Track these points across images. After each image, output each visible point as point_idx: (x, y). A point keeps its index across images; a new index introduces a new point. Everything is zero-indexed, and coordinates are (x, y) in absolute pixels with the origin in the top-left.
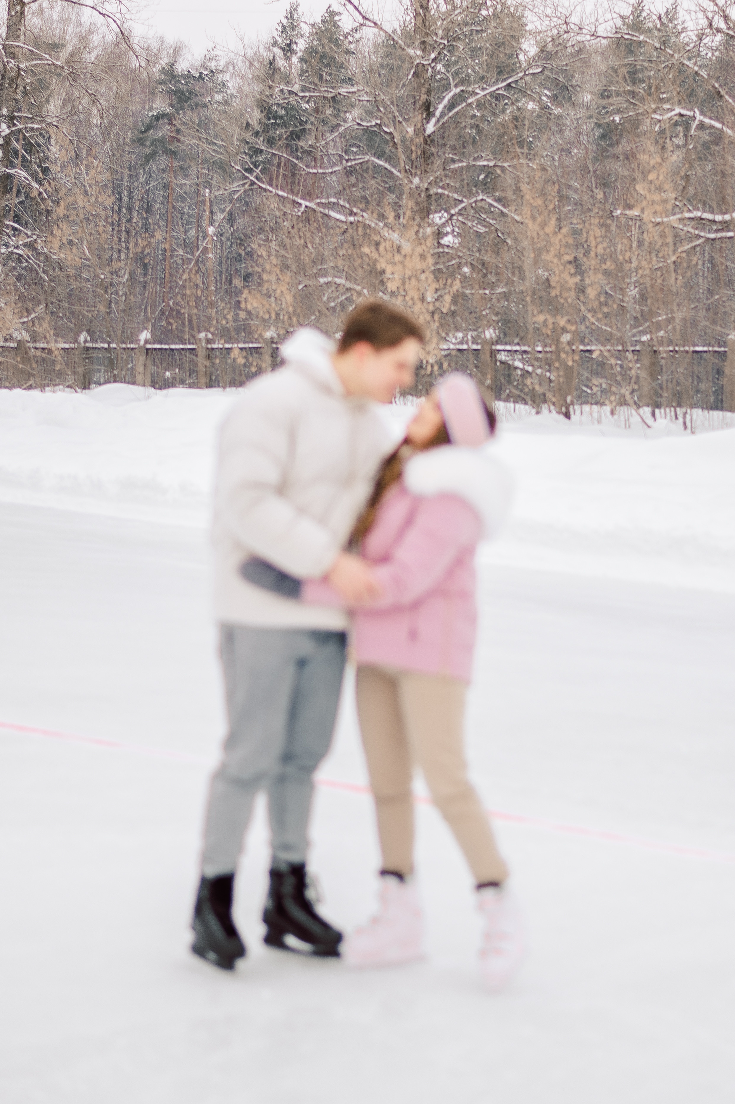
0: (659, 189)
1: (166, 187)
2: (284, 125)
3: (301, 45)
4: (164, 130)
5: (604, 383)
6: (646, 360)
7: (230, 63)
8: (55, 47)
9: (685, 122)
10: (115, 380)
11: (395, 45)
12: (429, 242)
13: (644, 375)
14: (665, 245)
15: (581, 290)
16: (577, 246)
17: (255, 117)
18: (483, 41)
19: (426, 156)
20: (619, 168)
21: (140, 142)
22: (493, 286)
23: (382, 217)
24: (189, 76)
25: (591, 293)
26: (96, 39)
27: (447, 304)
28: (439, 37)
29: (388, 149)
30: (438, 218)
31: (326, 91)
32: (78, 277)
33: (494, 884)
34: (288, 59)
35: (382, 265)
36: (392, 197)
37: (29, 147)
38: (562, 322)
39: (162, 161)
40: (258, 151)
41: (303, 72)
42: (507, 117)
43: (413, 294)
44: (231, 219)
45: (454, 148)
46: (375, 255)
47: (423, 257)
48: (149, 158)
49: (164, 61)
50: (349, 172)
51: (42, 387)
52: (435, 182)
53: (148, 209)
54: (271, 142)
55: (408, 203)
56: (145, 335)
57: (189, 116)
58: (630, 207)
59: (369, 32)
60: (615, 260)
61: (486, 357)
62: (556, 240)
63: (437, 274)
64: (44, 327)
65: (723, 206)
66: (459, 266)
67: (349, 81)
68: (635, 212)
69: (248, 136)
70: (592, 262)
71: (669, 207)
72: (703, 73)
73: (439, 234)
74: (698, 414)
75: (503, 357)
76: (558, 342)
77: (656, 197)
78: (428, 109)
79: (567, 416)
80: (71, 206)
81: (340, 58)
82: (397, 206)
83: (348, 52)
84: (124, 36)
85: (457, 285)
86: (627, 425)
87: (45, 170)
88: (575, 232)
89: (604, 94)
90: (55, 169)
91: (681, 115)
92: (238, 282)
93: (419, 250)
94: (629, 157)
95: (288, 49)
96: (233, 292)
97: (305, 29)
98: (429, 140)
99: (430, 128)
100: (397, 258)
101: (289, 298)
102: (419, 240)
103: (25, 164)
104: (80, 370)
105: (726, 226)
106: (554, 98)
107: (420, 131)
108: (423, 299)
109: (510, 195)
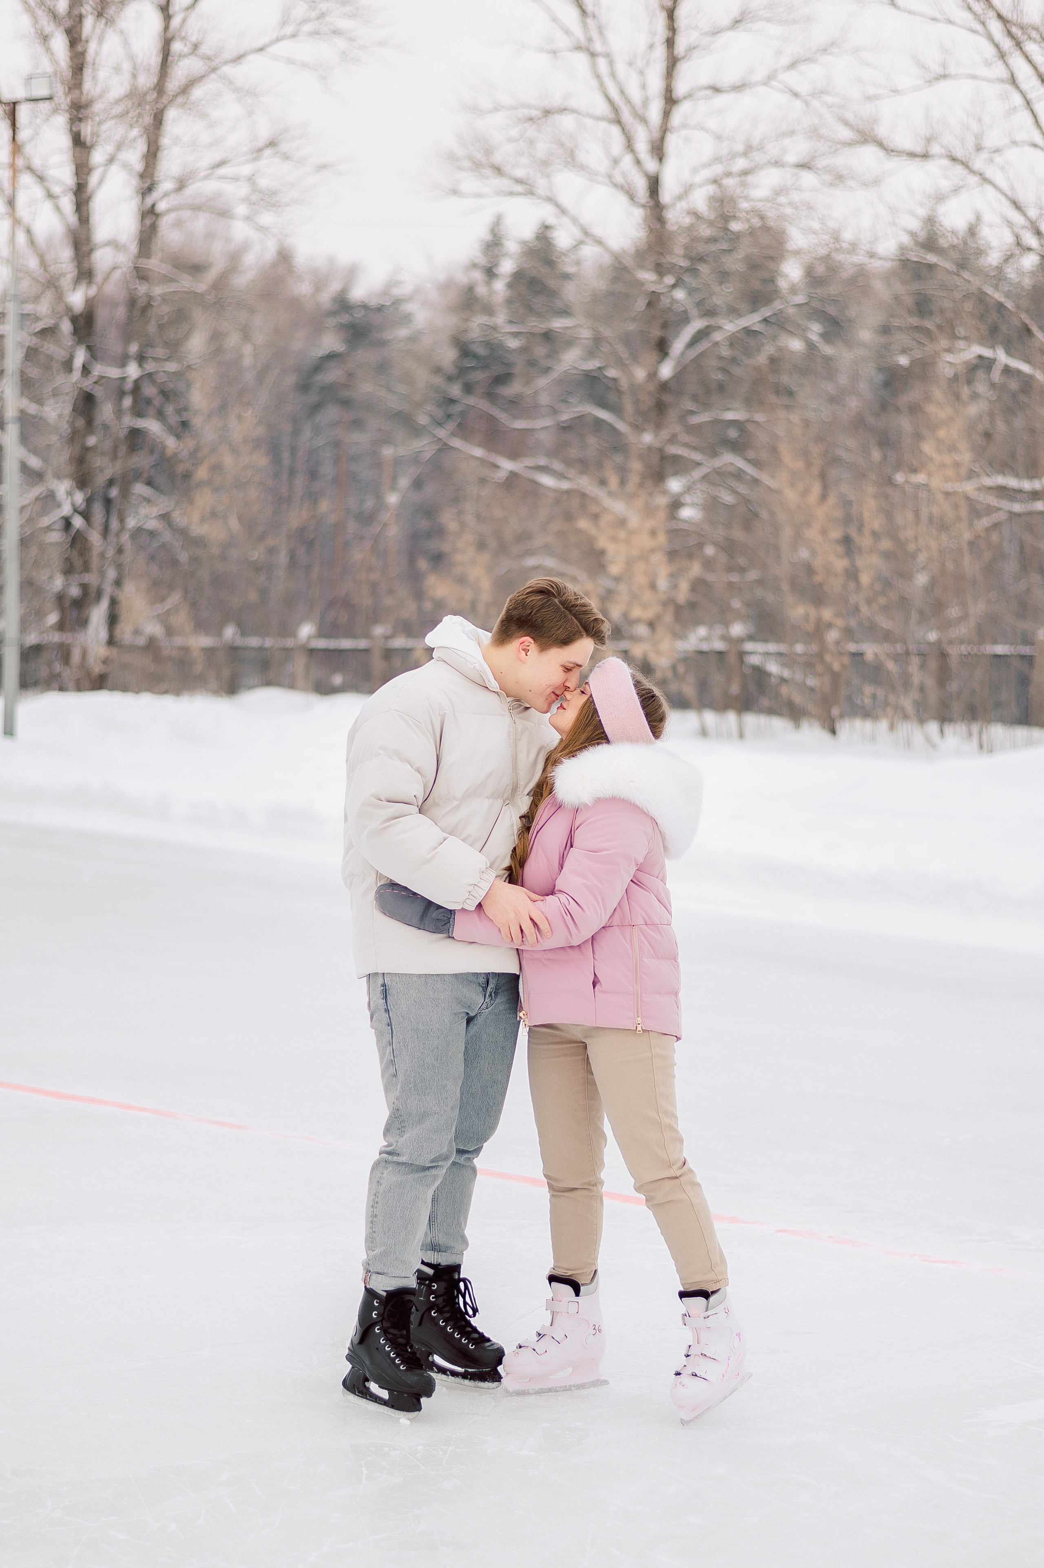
0: (952, 449)
1: (337, 444)
2: (486, 367)
3: (507, 267)
4: (333, 375)
5: (880, 693)
6: (933, 664)
7: (417, 291)
8: (196, 269)
9: (984, 364)
10: (268, 683)
11: (625, 269)
12: (662, 515)
13: (930, 682)
14: (959, 519)
15: (852, 574)
16: (848, 519)
17: (448, 356)
18: (734, 263)
19: (660, 408)
20: (905, 424)
21: (304, 387)
22: (742, 570)
23: (603, 482)
24: (365, 307)
25: (865, 579)
26: (250, 259)
27: (683, 593)
28: (677, 257)
29: (612, 397)
30: (675, 485)
31: (536, 325)
32: (223, 558)
33: (705, 1294)
34: (488, 283)
35: (602, 542)
36: (618, 458)
37: (166, 394)
38: (827, 614)
39: (331, 413)
40: (452, 401)
41: (509, 302)
42: (762, 359)
43: (640, 579)
44: (417, 484)
45: (695, 398)
46: (593, 531)
47: (653, 533)
48: (315, 408)
49: (335, 287)
50: (565, 428)
51: (178, 693)
52: (673, 440)
53: (313, 474)
54: (468, 389)
55: (636, 466)
56: (306, 630)
57: (365, 356)
58: (914, 471)
59: (589, 251)
60: (895, 539)
61: (732, 659)
62: (821, 512)
63: (672, 555)
64: (181, 619)
65: (1032, 471)
66: (701, 545)
67: (565, 312)
68: (920, 478)
69: (438, 380)
70: (865, 541)
71: (963, 471)
72: (1009, 305)
73: (676, 505)
74: (998, 732)
75: (755, 660)
76: (822, 642)
77: (947, 459)
78: (662, 347)
79: (833, 732)
80: (217, 468)
81: (552, 283)
82: (623, 472)
83: (566, 277)
84: (284, 257)
85: (696, 569)
86: (909, 744)
87: (185, 424)
88: (847, 504)
89: (886, 330)
90: (197, 421)
91: (980, 357)
92: (423, 564)
93: (649, 524)
94: (915, 409)
95: (490, 273)
96: (415, 578)
97: (512, 246)
98: (664, 387)
99: (666, 371)
100: (622, 534)
101: (486, 584)
102: (649, 511)
103: (160, 415)
104: (226, 673)
105: (1035, 495)
106: (826, 337)
107: (653, 375)
108: (653, 586)
109: (764, 455)
